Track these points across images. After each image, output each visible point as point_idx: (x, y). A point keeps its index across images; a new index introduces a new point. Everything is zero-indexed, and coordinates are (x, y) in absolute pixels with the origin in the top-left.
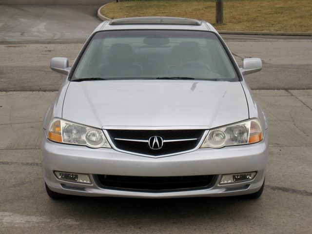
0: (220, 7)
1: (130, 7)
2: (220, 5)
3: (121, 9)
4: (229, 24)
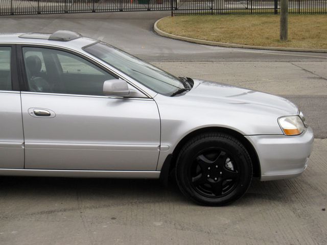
0: (285, 23)
1: (187, 21)
2: (285, 20)
3: (177, 23)
4: (293, 40)
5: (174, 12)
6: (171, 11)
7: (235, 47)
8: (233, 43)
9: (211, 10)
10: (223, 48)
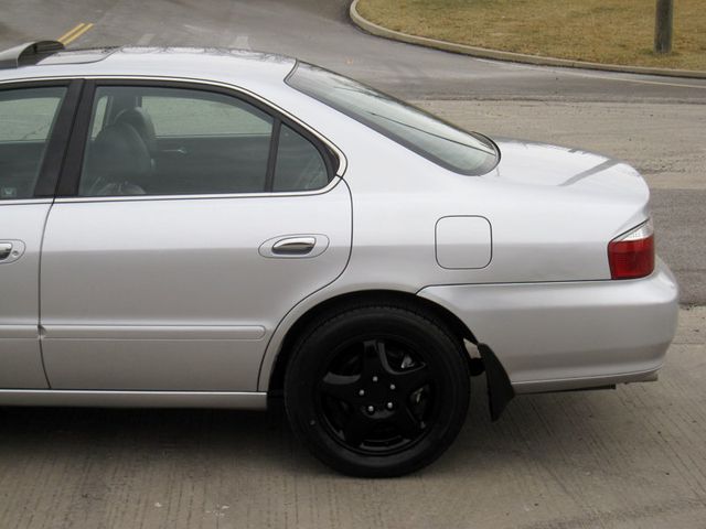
0: (667, 13)
2: (668, 8)
4: (681, 52)
7: (555, 66)
8: (549, 55)
10: (530, 67)
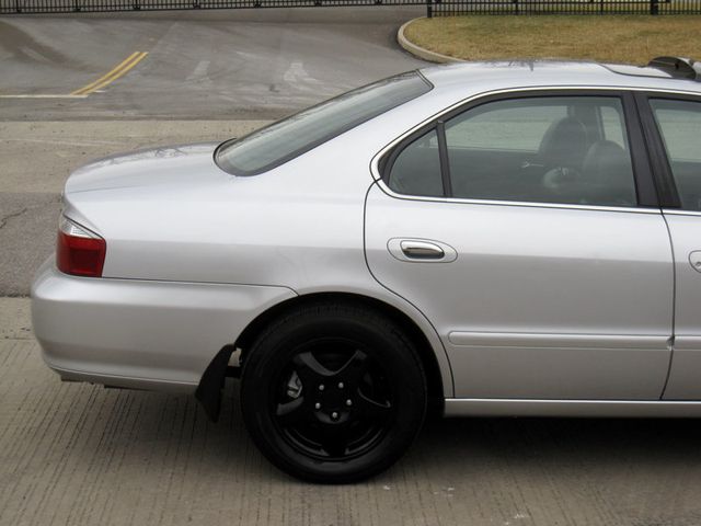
5: (433, 9)
6: (426, 6)
9: (514, 5)
